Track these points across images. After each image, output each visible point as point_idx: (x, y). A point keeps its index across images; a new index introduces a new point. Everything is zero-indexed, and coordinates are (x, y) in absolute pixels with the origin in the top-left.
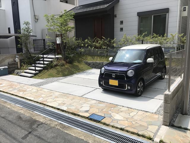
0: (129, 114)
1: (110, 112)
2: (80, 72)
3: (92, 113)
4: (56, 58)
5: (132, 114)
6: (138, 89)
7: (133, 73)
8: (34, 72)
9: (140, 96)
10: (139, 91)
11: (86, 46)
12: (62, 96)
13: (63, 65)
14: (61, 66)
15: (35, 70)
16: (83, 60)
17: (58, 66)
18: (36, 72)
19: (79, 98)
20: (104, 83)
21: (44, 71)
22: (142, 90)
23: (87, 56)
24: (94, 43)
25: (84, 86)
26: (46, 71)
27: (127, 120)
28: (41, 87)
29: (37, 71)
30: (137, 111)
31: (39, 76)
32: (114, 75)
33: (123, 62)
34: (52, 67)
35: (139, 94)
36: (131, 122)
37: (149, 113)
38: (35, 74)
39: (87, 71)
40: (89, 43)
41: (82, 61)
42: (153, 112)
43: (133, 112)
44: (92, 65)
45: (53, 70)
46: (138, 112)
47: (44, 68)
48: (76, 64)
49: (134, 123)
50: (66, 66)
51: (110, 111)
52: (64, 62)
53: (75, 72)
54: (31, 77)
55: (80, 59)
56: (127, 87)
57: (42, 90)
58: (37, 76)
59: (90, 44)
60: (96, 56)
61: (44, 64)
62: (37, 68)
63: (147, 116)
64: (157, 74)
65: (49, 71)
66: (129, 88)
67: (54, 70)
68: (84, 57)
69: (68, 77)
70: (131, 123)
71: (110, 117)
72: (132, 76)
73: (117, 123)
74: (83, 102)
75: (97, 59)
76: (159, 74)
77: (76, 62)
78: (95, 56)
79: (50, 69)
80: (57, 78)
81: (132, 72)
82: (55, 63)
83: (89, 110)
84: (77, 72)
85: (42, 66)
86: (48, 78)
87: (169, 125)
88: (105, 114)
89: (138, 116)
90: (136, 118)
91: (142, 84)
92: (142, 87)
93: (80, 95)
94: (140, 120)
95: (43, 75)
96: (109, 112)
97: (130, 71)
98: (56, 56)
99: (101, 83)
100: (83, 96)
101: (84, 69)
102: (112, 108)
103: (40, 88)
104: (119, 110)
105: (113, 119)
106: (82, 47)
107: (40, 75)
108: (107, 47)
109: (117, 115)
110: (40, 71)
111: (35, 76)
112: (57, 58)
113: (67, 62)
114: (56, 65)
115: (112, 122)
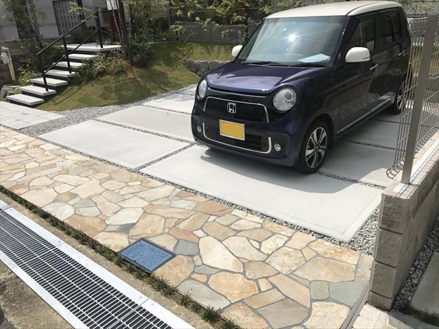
0: (260, 243)
1: (200, 233)
2: (166, 91)
3: (138, 238)
4: (103, 52)
5: (268, 246)
6: (309, 152)
7: (294, 99)
8: (42, 91)
9: (315, 171)
10: (312, 158)
11: (189, 14)
12: (84, 166)
13: (122, 72)
14: (116, 74)
15: (46, 86)
16: (180, 56)
17: (109, 74)
18: (50, 90)
19: (126, 175)
20: (206, 131)
21: (69, 88)
22: (323, 153)
23: (195, 45)
24: (211, 7)
25: (159, 135)
26: (75, 88)
27: (244, 274)
28: (42, 136)
29: (51, 87)
30: (290, 232)
31: (56, 104)
32: (232, 106)
33: (269, 62)
34: (91, 78)
35: (312, 166)
36: (256, 280)
37: (328, 243)
38: (47, 98)
39: (188, 88)
40: (198, 6)
41: (177, 59)
42: (342, 238)
43: (274, 234)
44: (203, 70)
45: (93, 86)
46: (290, 238)
47: (71, 81)
48: (159, 67)
49: (264, 285)
50: (130, 75)
51: (201, 229)
52: (125, 63)
53: (153, 91)
54: (34, 106)
55: (172, 55)
56: (272, 147)
57: (38, 146)
58: (50, 102)
59: (200, 9)
60: (216, 44)
61: (69, 69)
62: (50, 81)
63: (318, 255)
64: (384, 97)
65: (83, 88)
66: (278, 148)
67: (95, 85)
68: (185, 48)
69: (128, 107)
70: (252, 286)
71: (192, 256)
72: (289, 111)
73: (206, 284)
74: (132, 191)
75: (219, 53)
76: (387, 98)
77: (162, 62)
78: (213, 43)
79: (87, 84)
80: (100, 109)
81: (288, 96)
82: (99, 66)
83: (133, 225)
84: (158, 91)
85: (66, 73)
86: (76, 108)
87: (392, 308)
88: (179, 240)
89: (288, 254)
90: (276, 263)
91: (325, 134)
92: (323, 143)
93: (133, 167)
94: (291, 275)
95: (65, 101)
96: (195, 232)
97: (284, 92)
98: (105, 47)
99: (199, 130)
100: (142, 171)
101: (181, 82)
102: (212, 218)
103: (38, 138)
104: (233, 227)
105: (199, 263)
106: (179, 18)
107: (59, 99)
108: (247, 17)
109: (218, 247)
110: (59, 89)
111: (45, 102)
112: (107, 52)
113: (133, 64)
114: (102, 73)
115: (190, 278)
